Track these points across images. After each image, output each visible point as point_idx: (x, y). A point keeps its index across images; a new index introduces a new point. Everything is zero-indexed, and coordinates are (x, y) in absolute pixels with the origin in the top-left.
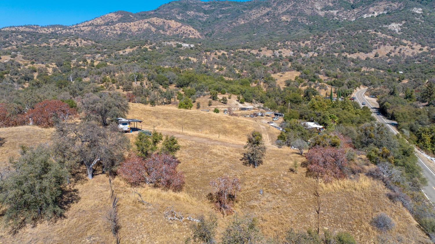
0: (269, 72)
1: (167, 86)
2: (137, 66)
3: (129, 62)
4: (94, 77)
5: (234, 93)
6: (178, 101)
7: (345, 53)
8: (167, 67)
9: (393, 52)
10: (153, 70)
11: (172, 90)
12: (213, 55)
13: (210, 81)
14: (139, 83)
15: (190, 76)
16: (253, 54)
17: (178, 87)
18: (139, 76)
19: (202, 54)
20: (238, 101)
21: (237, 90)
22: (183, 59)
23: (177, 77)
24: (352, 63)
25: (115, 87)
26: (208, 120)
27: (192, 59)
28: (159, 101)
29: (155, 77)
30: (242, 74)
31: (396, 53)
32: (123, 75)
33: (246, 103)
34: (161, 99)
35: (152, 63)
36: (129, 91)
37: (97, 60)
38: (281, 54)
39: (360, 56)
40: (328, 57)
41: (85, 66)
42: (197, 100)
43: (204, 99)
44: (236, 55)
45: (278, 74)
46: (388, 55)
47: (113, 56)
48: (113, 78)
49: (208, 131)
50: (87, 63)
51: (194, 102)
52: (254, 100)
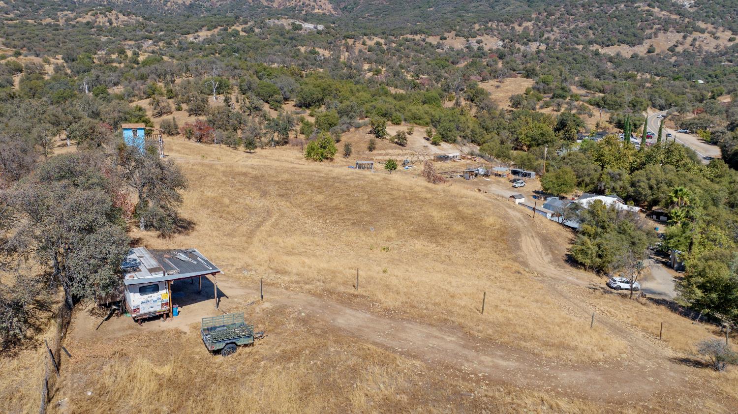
0: (472, 78)
1: (279, 105)
2: (218, 62)
3: (204, 56)
4: (132, 84)
5: (418, 121)
6: (302, 137)
7: (595, 44)
8: (275, 65)
9: (681, 44)
10: (251, 72)
11: (289, 113)
12: (359, 46)
13: (366, 96)
14: (222, 97)
15: (324, 84)
16: (430, 44)
17: (300, 107)
18: (223, 84)
19: (339, 43)
20: (428, 139)
21: (425, 116)
22: (306, 51)
23: (297, 86)
24: (609, 64)
25: (173, 107)
26: (387, 197)
27: (321, 51)
28: (263, 139)
29: (254, 86)
30: (418, 81)
31: (687, 46)
32: (189, 82)
33: (444, 145)
34: (268, 135)
35: (248, 59)
36: (200, 114)
37: (146, 51)
38: (481, 44)
39: (622, 51)
40: (567, 52)
41: (120, 63)
42: (344, 138)
43: (357, 136)
44: (401, 45)
45: (491, 82)
46: (672, 49)
47: (176, 45)
48: (171, 87)
49: (392, 233)
50: (126, 56)
51: (338, 141)
52: (459, 139)
